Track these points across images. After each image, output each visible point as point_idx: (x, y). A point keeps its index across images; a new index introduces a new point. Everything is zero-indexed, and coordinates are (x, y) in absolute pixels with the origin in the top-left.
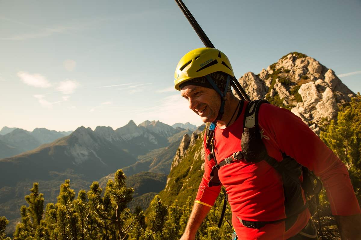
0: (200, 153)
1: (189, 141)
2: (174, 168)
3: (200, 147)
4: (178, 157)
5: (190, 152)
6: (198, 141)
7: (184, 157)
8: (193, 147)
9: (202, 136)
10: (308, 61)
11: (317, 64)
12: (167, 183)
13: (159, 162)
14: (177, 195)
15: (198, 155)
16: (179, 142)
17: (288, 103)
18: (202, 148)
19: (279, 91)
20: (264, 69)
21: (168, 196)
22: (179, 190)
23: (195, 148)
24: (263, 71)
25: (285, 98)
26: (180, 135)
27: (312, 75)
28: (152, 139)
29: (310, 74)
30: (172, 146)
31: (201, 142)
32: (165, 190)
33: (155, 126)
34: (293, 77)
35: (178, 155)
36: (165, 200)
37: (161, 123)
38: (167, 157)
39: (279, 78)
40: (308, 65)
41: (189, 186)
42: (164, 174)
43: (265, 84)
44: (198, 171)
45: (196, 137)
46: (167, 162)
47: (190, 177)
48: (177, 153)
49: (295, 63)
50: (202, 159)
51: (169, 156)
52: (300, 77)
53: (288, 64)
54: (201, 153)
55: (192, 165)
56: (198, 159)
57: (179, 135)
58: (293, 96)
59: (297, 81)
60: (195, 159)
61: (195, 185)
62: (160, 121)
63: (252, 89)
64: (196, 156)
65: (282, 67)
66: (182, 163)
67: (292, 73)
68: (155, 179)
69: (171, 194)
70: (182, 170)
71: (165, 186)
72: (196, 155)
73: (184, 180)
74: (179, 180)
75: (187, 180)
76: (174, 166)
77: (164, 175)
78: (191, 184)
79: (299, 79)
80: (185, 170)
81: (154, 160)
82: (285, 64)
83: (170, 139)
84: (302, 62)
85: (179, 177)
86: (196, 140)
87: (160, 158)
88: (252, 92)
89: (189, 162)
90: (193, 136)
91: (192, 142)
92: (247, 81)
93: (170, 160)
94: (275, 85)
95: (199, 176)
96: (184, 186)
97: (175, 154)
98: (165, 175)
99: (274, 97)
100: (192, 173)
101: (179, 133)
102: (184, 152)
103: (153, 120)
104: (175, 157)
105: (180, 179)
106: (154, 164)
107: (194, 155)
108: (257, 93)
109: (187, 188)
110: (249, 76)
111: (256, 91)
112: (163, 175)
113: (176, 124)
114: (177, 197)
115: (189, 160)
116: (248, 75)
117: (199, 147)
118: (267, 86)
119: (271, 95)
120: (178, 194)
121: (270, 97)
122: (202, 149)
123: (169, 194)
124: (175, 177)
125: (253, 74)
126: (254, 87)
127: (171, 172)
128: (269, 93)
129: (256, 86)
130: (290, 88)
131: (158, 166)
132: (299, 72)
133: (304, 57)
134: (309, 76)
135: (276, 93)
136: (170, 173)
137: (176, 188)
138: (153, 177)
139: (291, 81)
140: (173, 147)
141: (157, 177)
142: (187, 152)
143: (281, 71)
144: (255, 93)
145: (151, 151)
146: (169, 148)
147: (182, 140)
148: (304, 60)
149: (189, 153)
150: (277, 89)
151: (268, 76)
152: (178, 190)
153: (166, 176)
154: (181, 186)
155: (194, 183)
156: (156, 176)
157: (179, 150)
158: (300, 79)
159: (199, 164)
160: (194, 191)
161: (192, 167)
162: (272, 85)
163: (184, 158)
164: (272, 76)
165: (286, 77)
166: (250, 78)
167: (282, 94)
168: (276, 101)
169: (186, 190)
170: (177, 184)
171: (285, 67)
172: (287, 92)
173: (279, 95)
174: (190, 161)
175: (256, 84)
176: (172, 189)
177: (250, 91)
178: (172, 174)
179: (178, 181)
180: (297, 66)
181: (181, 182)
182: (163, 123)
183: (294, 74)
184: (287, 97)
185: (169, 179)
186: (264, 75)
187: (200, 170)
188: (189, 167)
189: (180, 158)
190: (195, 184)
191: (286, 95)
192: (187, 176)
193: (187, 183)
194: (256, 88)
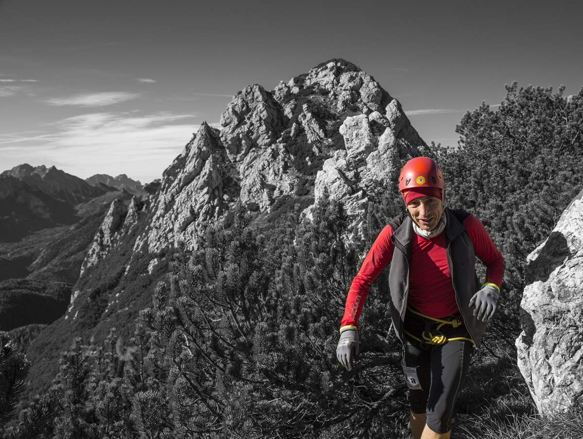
0: (146, 239)
1: (123, 214)
2: (89, 271)
3: (148, 227)
4: (99, 247)
5: (124, 236)
6: (144, 213)
7: (113, 246)
8: (133, 226)
9: (152, 205)
10: (361, 79)
11: (376, 87)
12: (72, 301)
13: (54, 256)
14: (95, 326)
15: (142, 244)
16: (102, 215)
17: (320, 151)
18: (150, 229)
19: (306, 128)
20: (283, 83)
21: (73, 329)
22: (100, 317)
23: (137, 227)
24: (280, 86)
25: (316, 141)
26: (104, 201)
27: (365, 104)
28: (37, 207)
29: (362, 103)
30: (86, 222)
31: (149, 215)
32: (67, 317)
33: (45, 178)
34: (334, 104)
35: (99, 242)
36: (67, 338)
37: (61, 171)
38: (73, 247)
39: (309, 104)
40: (361, 87)
41: (122, 306)
42: (65, 283)
43: (284, 111)
44: (142, 275)
45: (139, 205)
46: (73, 257)
47: (123, 289)
48: (96, 238)
49: (339, 80)
50: (150, 252)
51: (77, 244)
52: (346, 107)
53: (326, 79)
54: (148, 238)
55: (130, 262)
56: (141, 252)
57: (102, 200)
58: (330, 140)
59: (340, 111)
60: (136, 251)
61: (135, 304)
62: (58, 168)
63: (258, 118)
64: (138, 245)
65: (316, 84)
66: (108, 260)
67: (333, 97)
68: (44, 295)
69: (81, 325)
70: (106, 275)
71: (67, 309)
72: (139, 243)
73: (110, 296)
74: (100, 296)
75: (117, 295)
76: (89, 265)
77: (64, 285)
78: (126, 303)
79: (343, 110)
80: (114, 274)
81: (42, 254)
82: (323, 79)
83: (81, 208)
84: (352, 79)
85: (99, 289)
86: (140, 211)
87: (56, 249)
88: (257, 124)
89: (123, 257)
90: (132, 204)
91: (129, 216)
92: (249, 102)
93: (81, 253)
94: (300, 116)
95: (143, 286)
96: (110, 306)
97: (91, 241)
98: (66, 286)
99: (297, 139)
100: (127, 280)
101: (103, 197)
102: (111, 237)
103: (40, 165)
104: (91, 248)
105: (102, 293)
106: (40, 261)
107: (135, 243)
108: (266, 126)
109: (116, 312)
110: (254, 93)
111: (265, 124)
112: (62, 286)
113: (95, 176)
114: (95, 330)
115: (123, 252)
116: (251, 91)
117: (145, 227)
118: (286, 116)
119: (291, 135)
120: (95, 324)
121: (290, 137)
122: (150, 231)
123: (77, 324)
124: (90, 290)
125: (261, 90)
126: (262, 115)
127: (82, 279)
128: (288, 130)
129: (265, 113)
130: (327, 124)
131: (51, 267)
132: (344, 97)
133: (355, 71)
134: (360, 106)
135: (300, 131)
136: (78, 281)
137: (92, 312)
138: (37, 289)
139: (328, 112)
140: (88, 225)
141: (46, 291)
142: (118, 237)
143: (314, 90)
144: (263, 128)
145: (32, 234)
146: (77, 228)
147: (108, 212)
148: (354, 76)
149: (122, 239)
150: (304, 123)
151: (289, 96)
152: (97, 315)
153: (70, 287)
154: (102, 307)
155: (132, 300)
156: (44, 288)
157: (102, 233)
158: (346, 109)
159: (144, 262)
160: (132, 317)
161: (129, 267)
162: (295, 115)
163: (111, 248)
164: (296, 97)
165: (320, 104)
166: (255, 96)
167: (312, 133)
168: (301, 145)
169: (113, 315)
170: (94, 303)
171: (321, 83)
172: (321, 130)
173: (306, 135)
174: (124, 255)
175: (266, 109)
176: (83, 313)
177: (254, 122)
178: (83, 282)
179: (97, 296)
180: (342, 86)
181: (104, 298)
182: (66, 172)
183: (335, 99)
184: (320, 141)
185: (76, 294)
186: (282, 95)
187: (145, 272)
188: (122, 267)
189: (103, 249)
190: (134, 302)
191: (319, 136)
192: (117, 286)
193: (117, 301)
194: (265, 116)
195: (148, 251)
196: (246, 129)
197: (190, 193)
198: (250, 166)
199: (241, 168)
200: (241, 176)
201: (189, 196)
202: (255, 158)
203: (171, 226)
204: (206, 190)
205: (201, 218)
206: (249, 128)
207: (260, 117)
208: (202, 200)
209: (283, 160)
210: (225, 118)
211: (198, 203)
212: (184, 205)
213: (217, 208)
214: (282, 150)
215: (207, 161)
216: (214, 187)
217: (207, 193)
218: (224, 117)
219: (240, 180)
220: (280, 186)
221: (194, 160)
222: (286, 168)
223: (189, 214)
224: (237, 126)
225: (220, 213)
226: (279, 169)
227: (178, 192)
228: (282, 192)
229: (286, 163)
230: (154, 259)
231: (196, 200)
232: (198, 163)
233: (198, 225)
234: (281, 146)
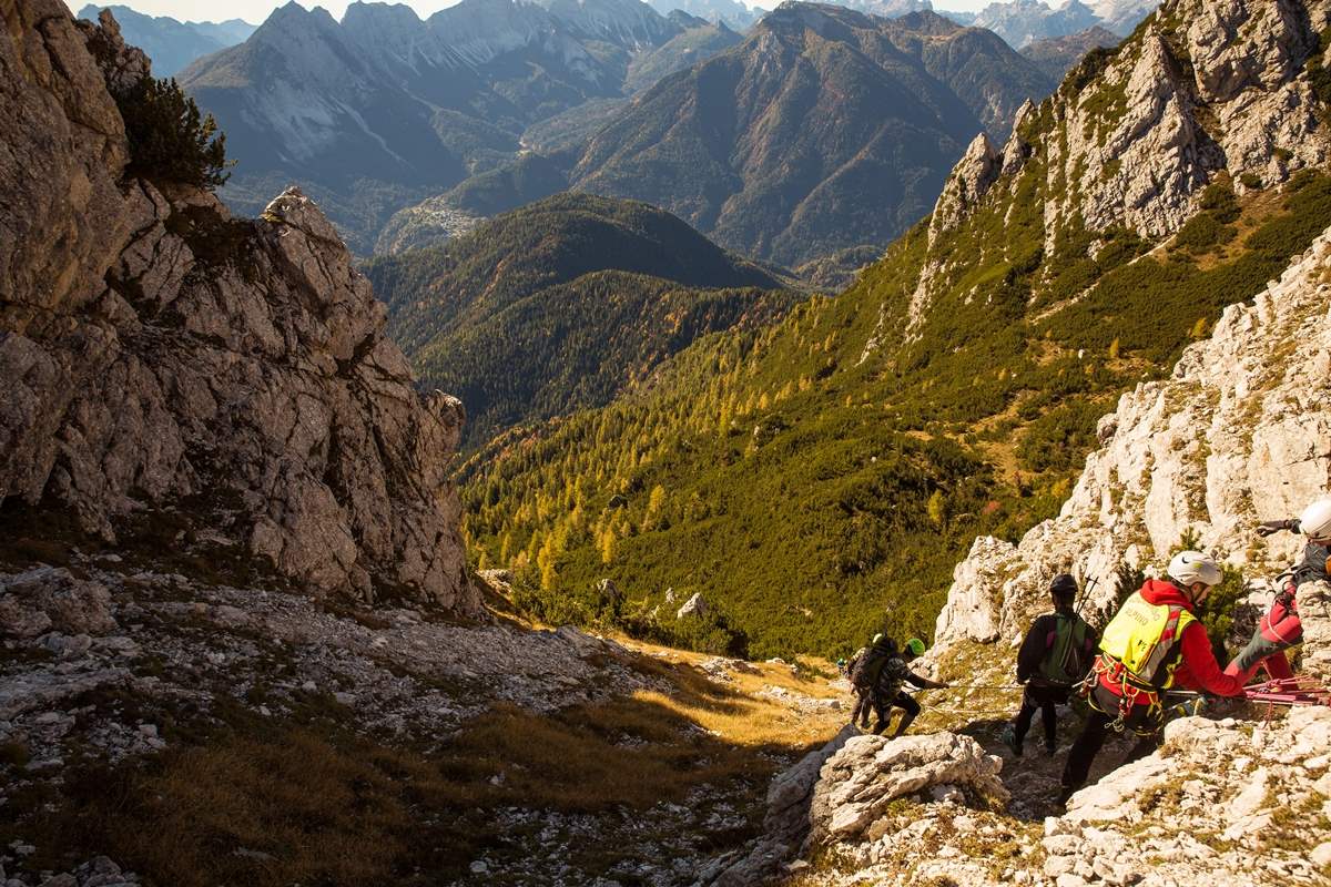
0: (1076, 210)
3: (1072, 192)
15: (1069, 215)
18: (1081, 196)
50: (1086, 229)
54: (1080, 210)
55: (1050, 238)
56: (1072, 228)
60: (1062, 226)
63: (1266, 35)
64: (1060, 217)
72: (1060, 212)
88: (1266, 46)
89: (1028, 228)
100: (1060, 264)
102: (978, 190)
108: (1280, 50)
111: (1278, 45)
115: (1022, 220)
119: (1324, 65)
121: (1321, 70)
122: (1083, 200)
126: (1274, 30)
129: (1281, 26)
144: (1276, 52)
159: (1081, 242)
161: (1051, 245)
163: (979, 207)
175: (1283, 18)
177: (1258, 42)
188: (1037, 243)
194: (1281, 33)
195: (1083, 228)
196: (1243, 54)
197: (1145, 150)
198: (1241, 112)
199: (1224, 113)
200: (1224, 128)
201: (1144, 154)
202: (1253, 101)
203: (1120, 198)
204: (1174, 150)
205: (1168, 190)
206: (1248, 53)
207: (1271, 33)
208: (1168, 164)
209: (1307, 111)
210: (1204, 31)
211: (1163, 168)
212: (1137, 168)
213: (1191, 178)
214: (1307, 93)
215: (1169, 103)
216: (1184, 145)
217: (1175, 155)
218: (1201, 28)
219: (1221, 134)
220: (1300, 153)
221: (1149, 98)
222: (1312, 125)
223: (1150, 185)
224: (1224, 46)
225: (1196, 185)
226: (1299, 126)
227: (1124, 148)
228: (1302, 163)
229: (1312, 117)
230: (1095, 239)
231: (1157, 164)
232: (1156, 104)
233: (1165, 201)
234: (1305, 85)
